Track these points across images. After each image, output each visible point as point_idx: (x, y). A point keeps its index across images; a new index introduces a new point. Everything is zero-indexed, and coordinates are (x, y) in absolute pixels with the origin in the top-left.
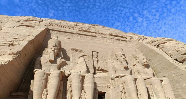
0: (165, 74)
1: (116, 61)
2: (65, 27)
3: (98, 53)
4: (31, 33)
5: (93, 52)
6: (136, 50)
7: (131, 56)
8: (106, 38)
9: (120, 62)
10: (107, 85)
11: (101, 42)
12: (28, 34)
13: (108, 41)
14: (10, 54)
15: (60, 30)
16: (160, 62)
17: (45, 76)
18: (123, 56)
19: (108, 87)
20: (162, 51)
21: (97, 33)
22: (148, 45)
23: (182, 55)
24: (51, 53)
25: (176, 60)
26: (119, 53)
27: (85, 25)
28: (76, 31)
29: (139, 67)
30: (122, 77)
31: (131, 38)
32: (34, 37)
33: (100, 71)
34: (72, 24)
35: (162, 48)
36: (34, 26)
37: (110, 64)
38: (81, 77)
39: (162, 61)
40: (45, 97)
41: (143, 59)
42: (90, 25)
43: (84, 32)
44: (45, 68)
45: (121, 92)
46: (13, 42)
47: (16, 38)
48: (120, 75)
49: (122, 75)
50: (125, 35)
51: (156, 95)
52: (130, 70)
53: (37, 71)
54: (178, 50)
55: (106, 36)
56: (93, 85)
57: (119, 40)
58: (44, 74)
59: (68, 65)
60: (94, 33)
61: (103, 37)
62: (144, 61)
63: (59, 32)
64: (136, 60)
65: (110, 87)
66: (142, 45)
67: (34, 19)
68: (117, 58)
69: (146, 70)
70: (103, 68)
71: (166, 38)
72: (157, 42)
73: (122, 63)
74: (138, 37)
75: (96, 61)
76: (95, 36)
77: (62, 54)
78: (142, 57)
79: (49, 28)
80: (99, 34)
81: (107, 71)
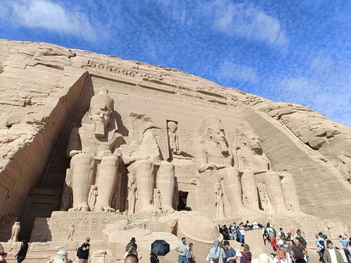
0: (288, 167)
1: (209, 140)
2: (117, 72)
3: (177, 123)
4: (59, 81)
5: (168, 121)
6: (244, 122)
7: (233, 132)
8: (192, 96)
9: (215, 142)
10: (191, 181)
11: (183, 103)
12: (54, 83)
13: (195, 103)
14: (29, 123)
15: (109, 77)
16: (281, 145)
17: (93, 163)
18: (222, 133)
19: (192, 184)
20: (285, 126)
21: (175, 86)
22: (263, 114)
23: (317, 136)
24: (98, 122)
25: (307, 144)
26: (215, 127)
27: (153, 68)
28: (137, 80)
29: (246, 151)
30: (218, 169)
31: (234, 99)
32: (67, 91)
33: (179, 155)
34: (130, 64)
35: (287, 122)
36: (61, 66)
37: (197, 144)
38: (153, 168)
39: (283, 145)
40: (94, 199)
41: (254, 139)
42: (162, 70)
43: (152, 83)
44: (88, 147)
45: (216, 193)
46: (30, 99)
47: (34, 90)
48: (216, 165)
49: (218, 166)
50: (224, 92)
51: (270, 200)
52: (231, 157)
53: (78, 153)
54: (312, 127)
55: (191, 93)
56: (173, 182)
57: (214, 101)
58: (91, 161)
59: (126, 144)
60: (170, 85)
61: (186, 95)
62: (255, 143)
63: (108, 81)
64: (242, 141)
65: (195, 184)
66: (253, 113)
67: (59, 52)
68: (211, 135)
69: (258, 157)
70: (185, 151)
71: (293, 104)
72: (279, 110)
73: (218, 144)
74: (246, 97)
75: (174, 138)
76: (173, 93)
77: (116, 123)
78: (252, 136)
79: (90, 73)
80: (180, 88)
81: (192, 157)
